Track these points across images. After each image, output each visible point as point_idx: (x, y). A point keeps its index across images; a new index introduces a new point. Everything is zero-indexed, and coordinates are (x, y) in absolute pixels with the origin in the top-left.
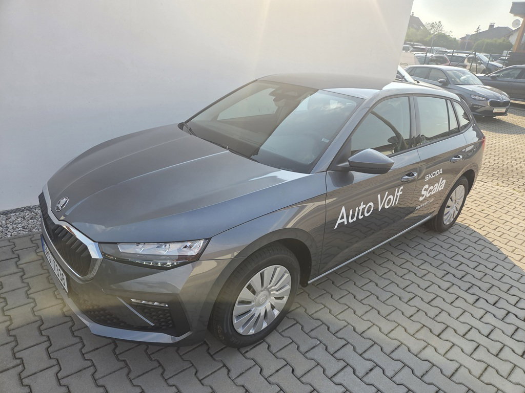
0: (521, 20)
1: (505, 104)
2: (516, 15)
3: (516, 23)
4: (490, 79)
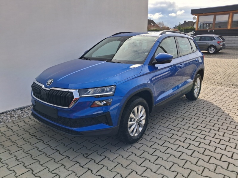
2: (193, 15)
3: (194, 18)
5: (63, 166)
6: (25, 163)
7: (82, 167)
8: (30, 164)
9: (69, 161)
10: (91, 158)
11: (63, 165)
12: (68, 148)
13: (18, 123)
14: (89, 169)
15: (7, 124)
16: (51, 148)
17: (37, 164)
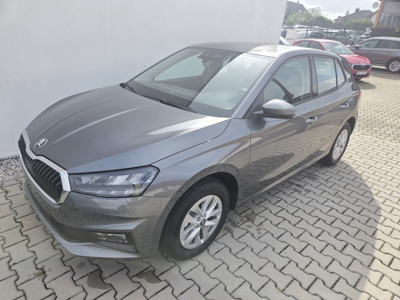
3: (375, 5)
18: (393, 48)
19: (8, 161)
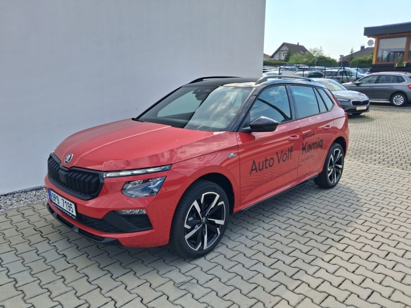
0: (374, 40)
1: (365, 103)
2: (369, 36)
3: (370, 43)
4: (355, 85)
5: (63, 280)
6: (10, 270)
7: (90, 283)
8: (17, 272)
9: (75, 272)
10: (108, 271)
11: (63, 277)
12: (81, 253)
13: (23, 212)
14: (99, 287)
15: (7, 212)
16: (56, 251)
17: (27, 273)
18: (393, 82)
19: (19, 194)
